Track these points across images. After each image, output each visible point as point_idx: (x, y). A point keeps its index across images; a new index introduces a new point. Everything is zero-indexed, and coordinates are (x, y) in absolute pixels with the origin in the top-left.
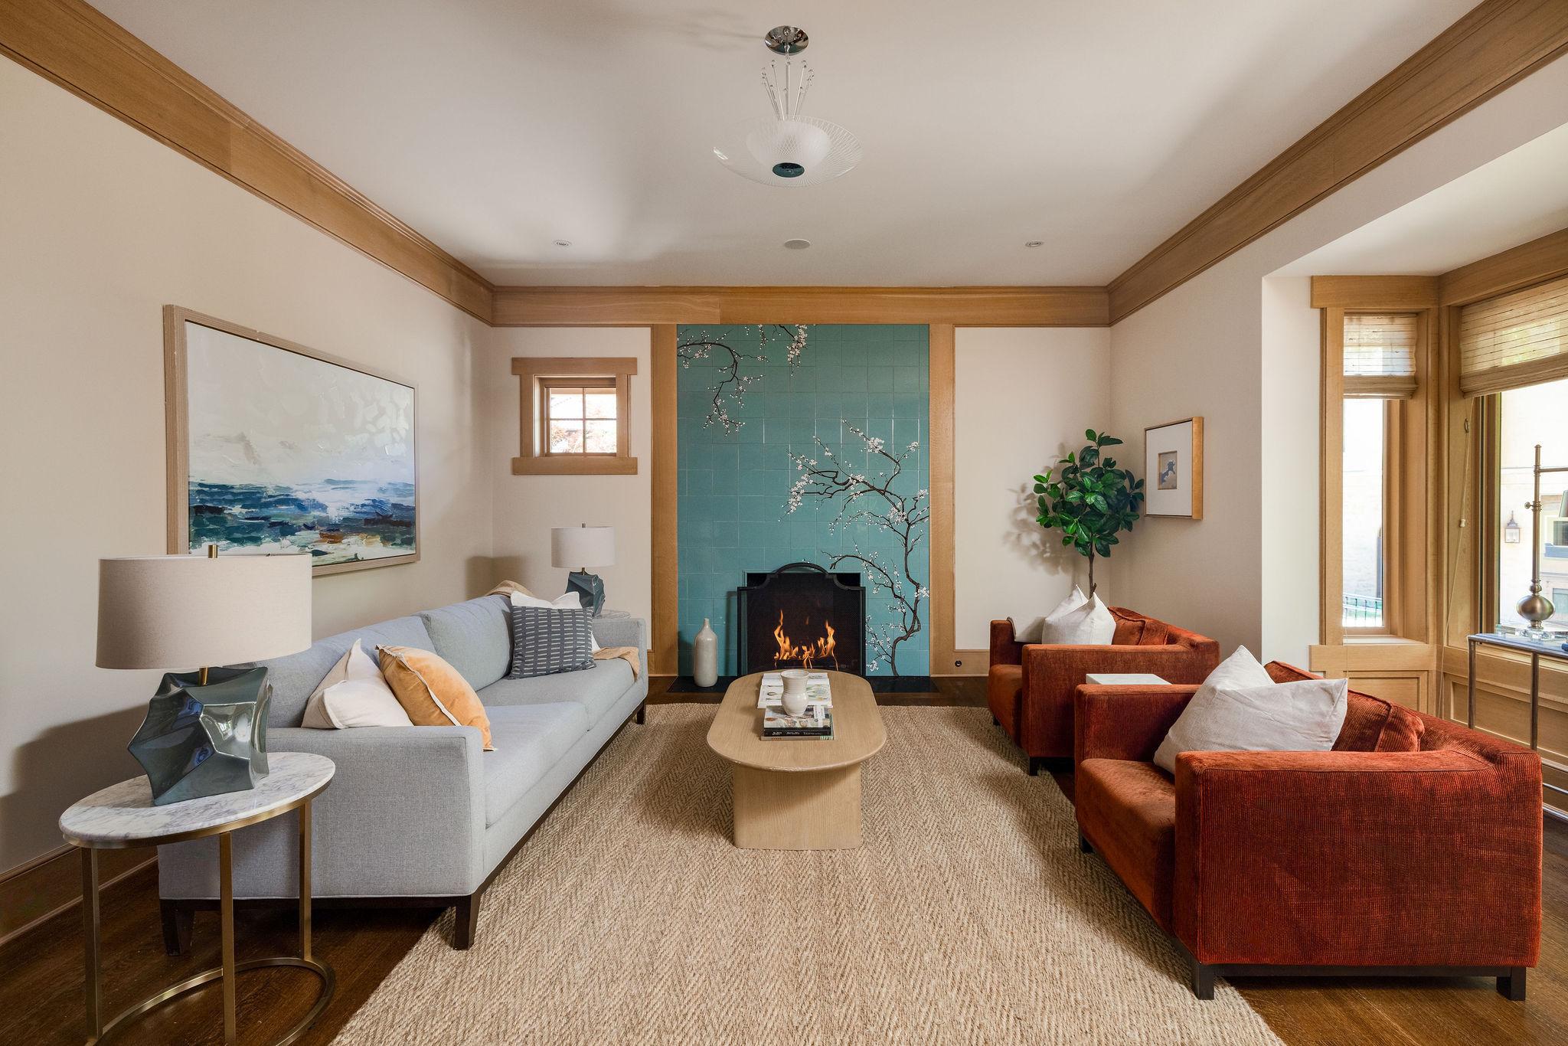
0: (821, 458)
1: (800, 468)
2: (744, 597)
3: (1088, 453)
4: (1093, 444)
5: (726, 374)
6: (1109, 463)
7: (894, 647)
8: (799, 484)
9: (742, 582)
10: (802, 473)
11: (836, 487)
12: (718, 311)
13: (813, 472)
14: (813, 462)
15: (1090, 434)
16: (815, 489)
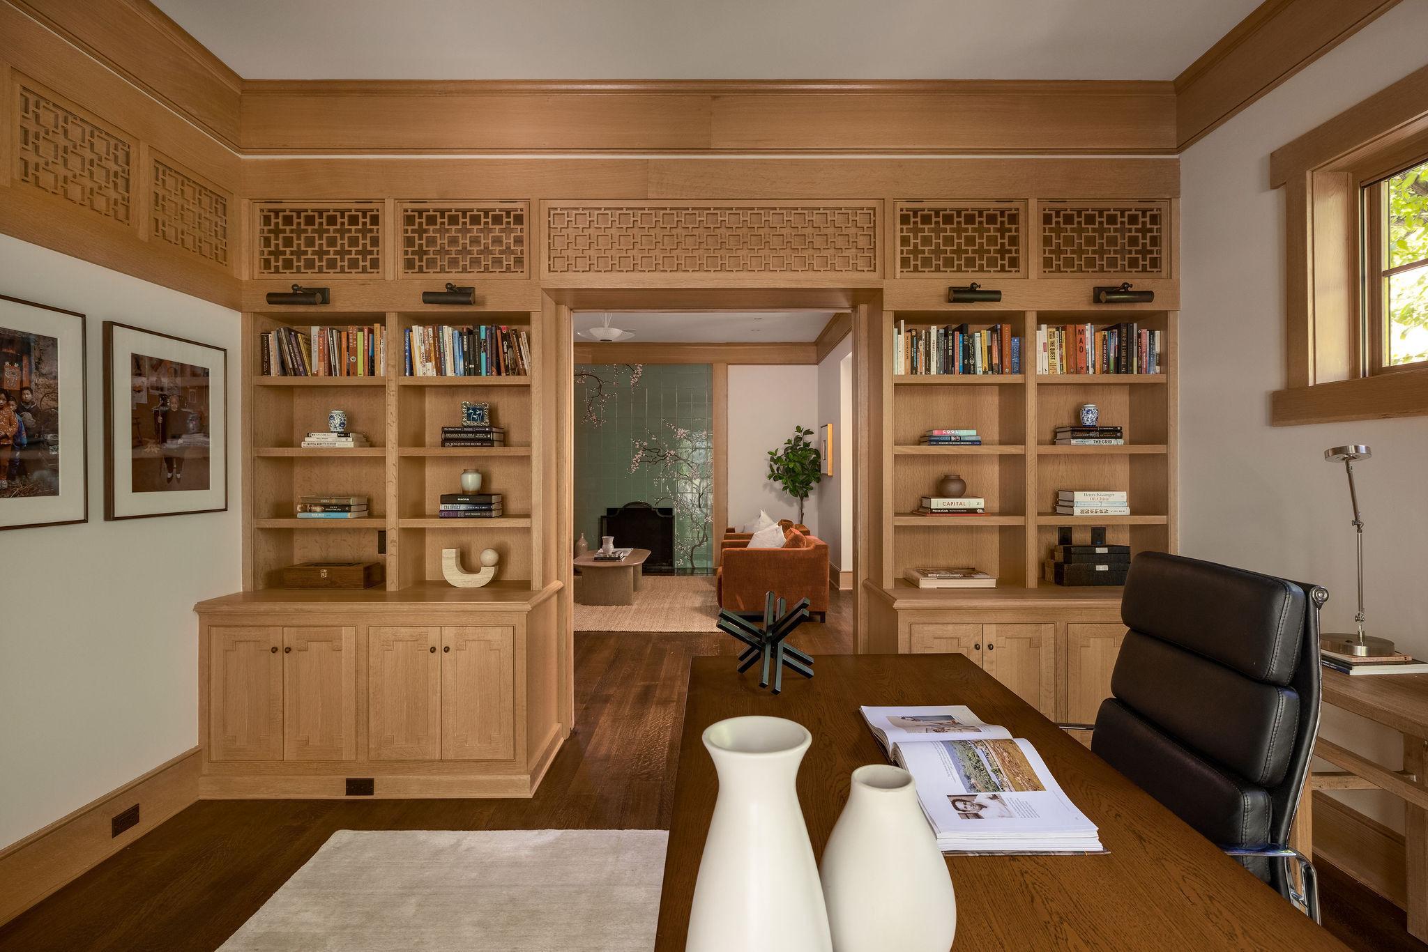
0: (650, 441)
1: (638, 447)
2: (605, 522)
3: (798, 439)
4: (801, 435)
5: (595, 392)
6: (807, 445)
7: (692, 551)
8: (637, 457)
9: (605, 514)
10: (639, 449)
11: (659, 458)
12: (591, 356)
13: (645, 449)
14: (645, 444)
15: (799, 429)
16: (647, 459)
